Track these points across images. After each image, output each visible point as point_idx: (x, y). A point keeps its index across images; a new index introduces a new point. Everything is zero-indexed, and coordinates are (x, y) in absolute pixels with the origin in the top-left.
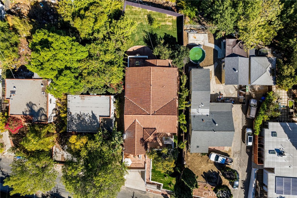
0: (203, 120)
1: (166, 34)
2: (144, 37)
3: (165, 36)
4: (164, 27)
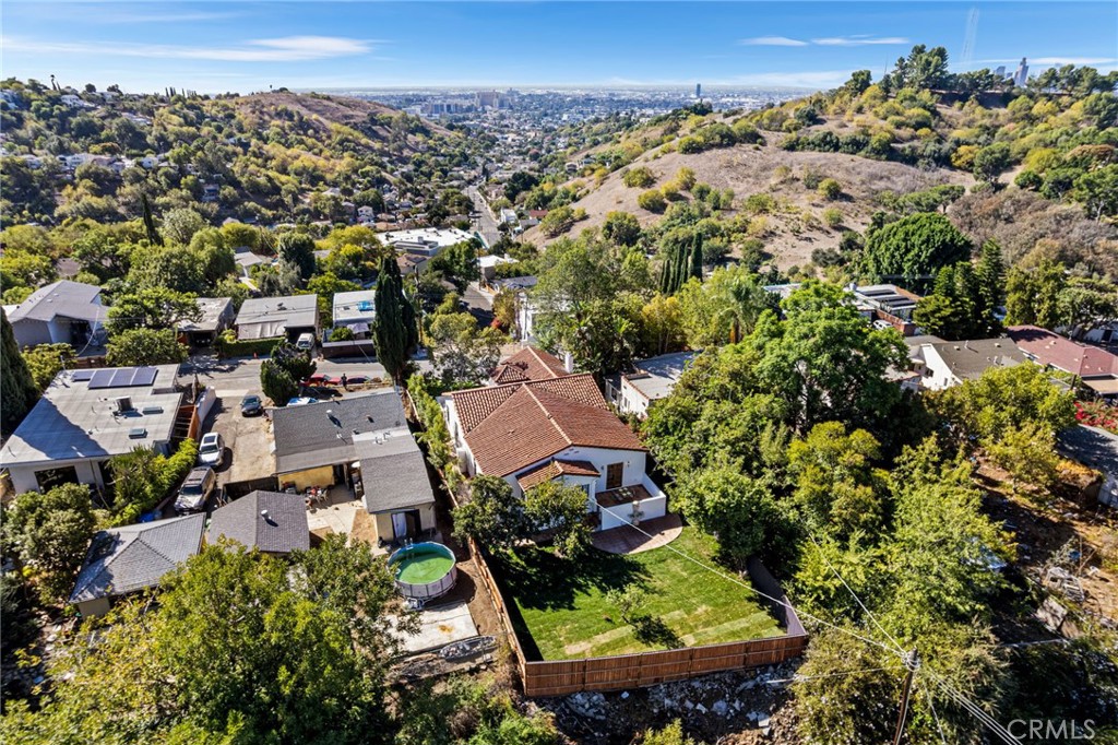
0: (371, 420)
1: (572, 608)
2: (650, 577)
3: (571, 600)
4: (595, 628)
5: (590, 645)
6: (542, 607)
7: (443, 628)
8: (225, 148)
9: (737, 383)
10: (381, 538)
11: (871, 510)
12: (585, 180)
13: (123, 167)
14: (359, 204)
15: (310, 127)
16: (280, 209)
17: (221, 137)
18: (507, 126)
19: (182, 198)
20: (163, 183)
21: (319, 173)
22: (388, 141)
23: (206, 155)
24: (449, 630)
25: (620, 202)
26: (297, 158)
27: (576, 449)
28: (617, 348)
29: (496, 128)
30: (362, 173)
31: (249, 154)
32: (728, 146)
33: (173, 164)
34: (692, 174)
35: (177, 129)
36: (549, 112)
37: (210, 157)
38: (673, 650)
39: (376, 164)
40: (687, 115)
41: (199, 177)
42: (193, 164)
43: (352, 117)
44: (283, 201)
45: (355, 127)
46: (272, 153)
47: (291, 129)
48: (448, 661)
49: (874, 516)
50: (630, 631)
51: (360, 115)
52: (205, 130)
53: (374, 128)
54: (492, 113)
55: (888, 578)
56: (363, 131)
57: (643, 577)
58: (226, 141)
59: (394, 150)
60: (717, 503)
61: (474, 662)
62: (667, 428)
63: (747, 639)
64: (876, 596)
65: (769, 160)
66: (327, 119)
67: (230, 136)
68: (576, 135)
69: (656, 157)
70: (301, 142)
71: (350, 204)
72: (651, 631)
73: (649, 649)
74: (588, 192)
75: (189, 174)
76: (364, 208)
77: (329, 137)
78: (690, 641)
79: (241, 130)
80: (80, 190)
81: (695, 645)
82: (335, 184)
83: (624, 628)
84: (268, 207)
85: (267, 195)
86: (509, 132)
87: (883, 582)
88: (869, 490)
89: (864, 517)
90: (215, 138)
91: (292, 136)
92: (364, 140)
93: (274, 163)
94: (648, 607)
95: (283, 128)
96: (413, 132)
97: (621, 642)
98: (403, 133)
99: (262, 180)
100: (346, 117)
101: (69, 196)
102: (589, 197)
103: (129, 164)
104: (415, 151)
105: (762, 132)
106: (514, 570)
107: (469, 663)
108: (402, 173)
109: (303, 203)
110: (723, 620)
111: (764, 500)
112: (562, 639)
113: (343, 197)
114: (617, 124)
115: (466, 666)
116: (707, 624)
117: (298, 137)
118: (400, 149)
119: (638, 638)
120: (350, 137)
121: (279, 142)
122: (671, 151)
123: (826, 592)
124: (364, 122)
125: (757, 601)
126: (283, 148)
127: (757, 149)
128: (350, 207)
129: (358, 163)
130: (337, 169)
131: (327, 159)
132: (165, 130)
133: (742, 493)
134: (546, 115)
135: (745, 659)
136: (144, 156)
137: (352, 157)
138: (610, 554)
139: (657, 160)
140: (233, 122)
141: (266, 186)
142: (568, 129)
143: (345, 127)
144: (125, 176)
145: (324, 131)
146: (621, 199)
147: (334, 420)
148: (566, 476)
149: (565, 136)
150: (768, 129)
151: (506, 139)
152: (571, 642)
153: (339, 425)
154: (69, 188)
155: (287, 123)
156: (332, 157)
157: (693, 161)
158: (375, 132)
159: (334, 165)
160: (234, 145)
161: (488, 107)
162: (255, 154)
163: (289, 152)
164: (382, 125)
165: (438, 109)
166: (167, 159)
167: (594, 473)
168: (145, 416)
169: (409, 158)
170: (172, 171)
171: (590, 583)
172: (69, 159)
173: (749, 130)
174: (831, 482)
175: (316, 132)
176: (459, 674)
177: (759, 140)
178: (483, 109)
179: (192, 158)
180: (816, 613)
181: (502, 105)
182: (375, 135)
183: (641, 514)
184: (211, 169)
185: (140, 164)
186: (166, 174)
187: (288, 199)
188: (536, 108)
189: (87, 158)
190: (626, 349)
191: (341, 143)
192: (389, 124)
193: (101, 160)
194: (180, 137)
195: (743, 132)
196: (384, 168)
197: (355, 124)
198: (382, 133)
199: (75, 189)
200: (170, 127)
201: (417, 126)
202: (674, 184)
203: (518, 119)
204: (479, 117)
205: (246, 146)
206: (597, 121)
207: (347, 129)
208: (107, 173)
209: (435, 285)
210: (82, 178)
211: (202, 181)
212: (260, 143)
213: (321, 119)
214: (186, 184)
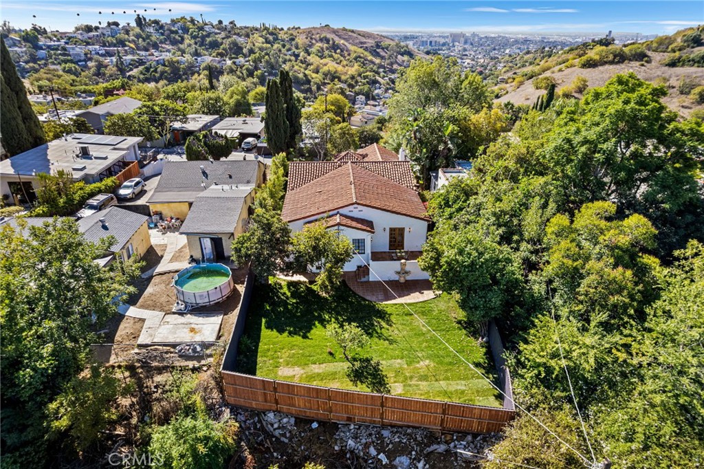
0: (230, 177)
1: (305, 337)
2: (391, 326)
3: (309, 329)
4: (315, 358)
5: (302, 372)
6: (281, 331)
7: (192, 330)
8: (285, 57)
9: (521, 166)
10: (192, 256)
11: (625, 292)
12: (508, 85)
13: (226, 64)
14: (357, 94)
15: (338, 48)
16: (309, 93)
17: (284, 50)
18: (466, 55)
19: (253, 83)
20: (245, 74)
21: (338, 75)
22: (385, 59)
23: (270, 59)
24: (196, 333)
25: (528, 99)
26: (325, 65)
27: (360, 208)
28: (441, 147)
29: (459, 56)
30: (364, 76)
31: (298, 61)
32: (618, 63)
33: (252, 63)
34: (585, 81)
35: (260, 45)
36: (497, 47)
37: (273, 60)
38: (375, 394)
39: (374, 71)
40: (594, 46)
41: (265, 72)
42: (263, 64)
43: (365, 43)
44: (311, 88)
45: (366, 49)
46: (311, 61)
47: (327, 49)
48: (180, 356)
49: (627, 300)
50: (346, 367)
51: (370, 43)
52: (276, 46)
53: (378, 50)
54: (459, 47)
55: (631, 372)
56: (370, 52)
57: (383, 324)
58: (286, 52)
59: (388, 64)
60: (452, 260)
61: (199, 362)
62: (448, 201)
63: (456, 401)
64: (610, 388)
65: (651, 74)
66: (350, 43)
67: (289, 50)
68: (511, 62)
69: (560, 70)
70: (331, 56)
71: (351, 93)
72: (366, 372)
73: (354, 388)
74: (507, 92)
75: (260, 69)
76: (360, 96)
77: (349, 55)
78: (397, 390)
79: (297, 48)
80: (202, 76)
81: (400, 395)
82: (345, 82)
83: (341, 364)
84: (302, 91)
85: (302, 84)
86: (467, 59)
87: (624, 375)
88: (629, 273)
89: (614, 299)
90: (280, 51)
91: (327, 52)
92: (370, 57)
93: (312, 67)
94: (374, 350)
95: (322, 48)
96: (402, 55)
97: (333, 376)
98: (395, 54)
99: (301, 76)
100: (362, 43)
101: (196, 79)
102: (507, 95)
103: (229, 62)
104: (401, 66)
105: (649, 53)
106: (279, 297)
107: (195, 362)
108: (390, 79)
109: (323, 91)
110: (442, 377)
111: (509, 268)
112: (281, 360)
113: (348, 89)
114: (542, 55)
115: (191, 364)
116: (424, 378)
117: (330, 53)
118: (392, 64)
119: (349, 376)
120: (362, 55)
121: (317, 55)
122: (572, 66)
123: (549, 370)
124: (372, 46)
125: (484, 368)
126: (318, 58)
127: (643, 65)
128: (351, 95)
129: (362, 70)
130: (349, 73)
131: (344, 66)
132: (254, 45)
133: (481, 254)
134: (495, 49)
135: (442, 420)
136: (237, 58)
137: (359, 66)
138: (365, 300)
139: (560, 73)
140: (293, 43)
141: (302, 79)
142: (507, 58)
143: (360, 49)
144: (226, 69)
145: (347, 51)
146: (529, 97)
147: (204, 173)
148: (341, 227)
149: (504, 62)
150: (655, 51)
151: (464, 63)
152: (288, 365)
153: (207, 177)
154: (196, 75)
155: (326, 45)
156: (347, 65)
157: (588, 73)
158: (378, 53)
159: (347, 71)
160: (291, 55)
161: (457, 44)
162: (301, 62)
163: (321, 61)
164: (383, 49)
165: (424, 43)
166: (249, 61)
167: (369, 229)
168: (94, 160)
169: (396, 70)
170: (250, 67)
171: (333, 320)
172: (199, 59)
173: (639, 51)
174: (587, 259)
175: (342, 51)
176: (183, 369)
177: (646, 59)
178: (453, 44)
179: (263, 60)
180: (533, 391)
181: (466, 42)
182: (377, 55)
183: (407, 273)
184: (272, 67)
185: (234, 63)
186: (247, 69)
187: (314, 88)
188: (489, 45)
189: (208, 59)
190: (449, 150)
191: (356, 59)
192: (387, 48)
193: (215, 60)
194: (261, 49)
195: (633, 52)
196: (378, 73)
197: (367, 47)
198: (382, 53)
199: (199, 76)
200: (257, 44)
201: (405, 51)
202: (570, 88)
203: (475, 51)
204: (450, 49)
205: (297, 56)
206: (528, 53)
207: (361, 50)
208: (216, 68)
209: (374, 133)
210: (204, 70)
211: (266, 74)
212: (306, 55)
213: (346, 43)
214: (257, 75)
